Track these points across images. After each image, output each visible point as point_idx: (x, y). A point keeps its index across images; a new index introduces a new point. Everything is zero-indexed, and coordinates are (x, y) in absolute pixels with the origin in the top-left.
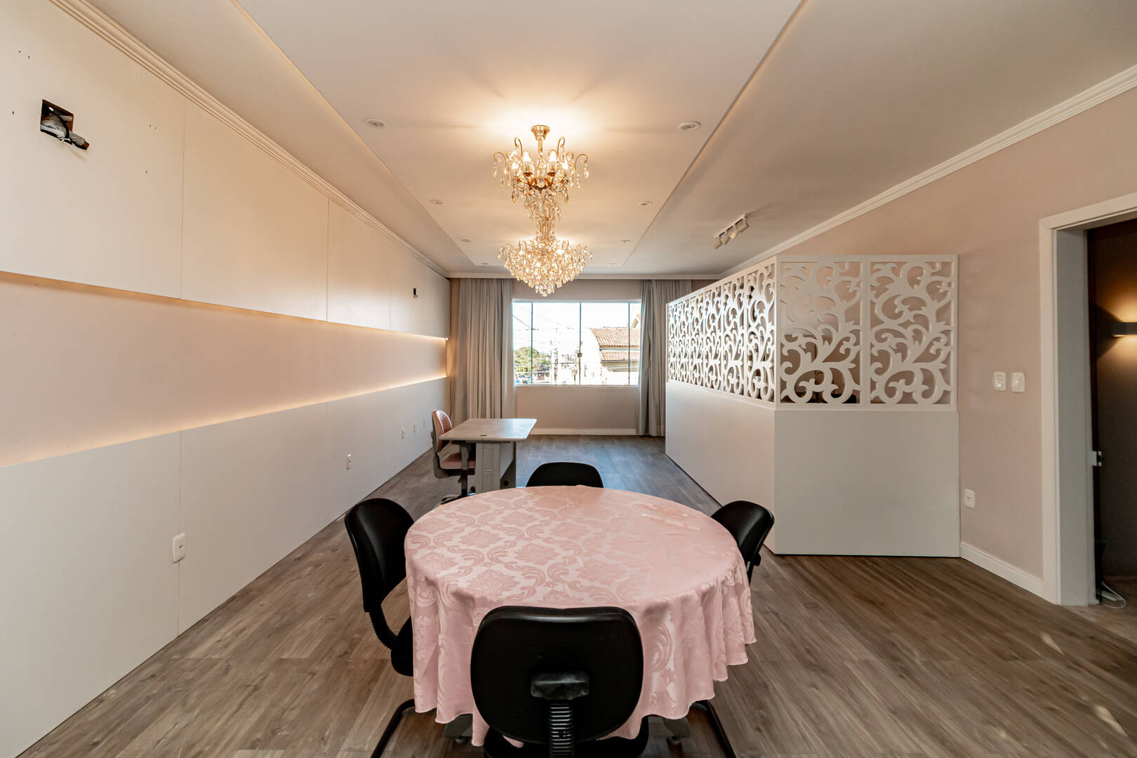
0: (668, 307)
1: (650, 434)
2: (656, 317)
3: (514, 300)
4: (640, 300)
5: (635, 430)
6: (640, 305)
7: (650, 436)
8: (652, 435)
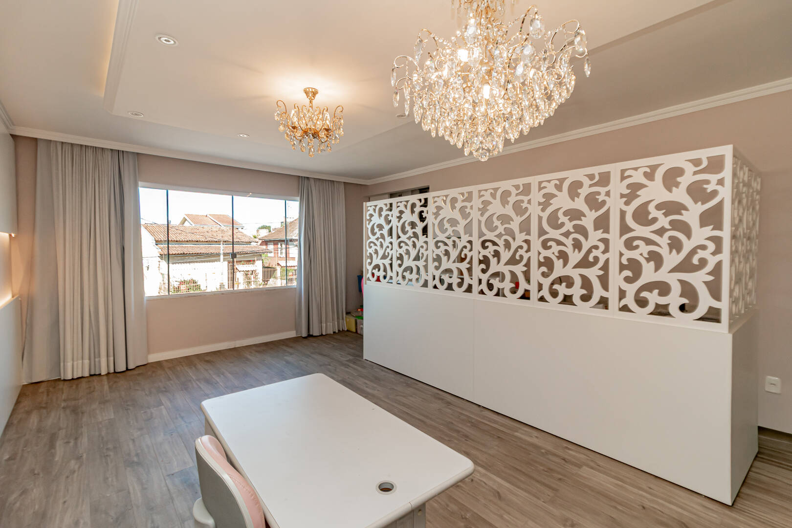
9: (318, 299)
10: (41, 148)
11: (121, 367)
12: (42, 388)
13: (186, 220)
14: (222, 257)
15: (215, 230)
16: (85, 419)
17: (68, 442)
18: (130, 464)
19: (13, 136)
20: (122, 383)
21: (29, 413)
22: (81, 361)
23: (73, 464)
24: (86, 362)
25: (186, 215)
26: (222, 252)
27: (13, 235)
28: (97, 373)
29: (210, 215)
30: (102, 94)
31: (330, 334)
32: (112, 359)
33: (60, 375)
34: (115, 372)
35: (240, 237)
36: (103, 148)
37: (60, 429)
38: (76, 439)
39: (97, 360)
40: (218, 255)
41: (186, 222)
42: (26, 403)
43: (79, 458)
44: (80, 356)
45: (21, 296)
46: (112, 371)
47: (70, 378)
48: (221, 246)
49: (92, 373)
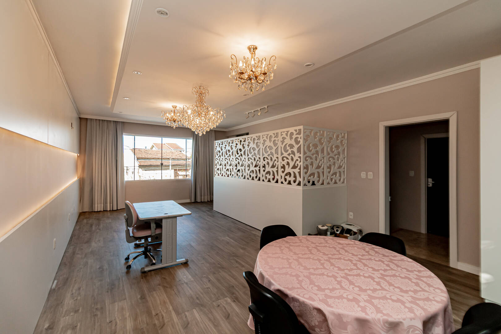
0: (215, 143)
1: (197, 201)
2: (200, 146)
3: (124, 134)
4: (192, 138)
5: (189, 200)
6: (192, 140)
7: (197, 202)
8: (198, 201)
9: (200, 185)
10: (89, 122)
11: (115, 208)
12: (87, 214)
13: (154, 146)
14: (170, 167)
15: (168, 152)
16: (101, 222)
17: (96, 226)
18: (115, 231)
19: (80, 118)
20: (115, 213)
21: (83, 219)
22: (100, 205)
23: (98, 230)
24: (102, 205)
25: (154, 144)
26: (170, 164)
27: (78, 155)
28: (106, 210)
29: (166, 143)
30: (110, 106)
31: (206, 202)
32: (111, 205)
33: (93, 210)
34: (113, 210)
35: (181, 156)
36: (110, 121)
37: (93, 223)
38: (99, 226)
39: (106, 205)
40: (169, 166)
41: (154, 147)
42: (82, 217)
43: (100, 229)
44: (100, 203)
45: (80, 178)
46: (111, 210)
47: (96, 211)
48: (170, 161)
49: (104, 210)
